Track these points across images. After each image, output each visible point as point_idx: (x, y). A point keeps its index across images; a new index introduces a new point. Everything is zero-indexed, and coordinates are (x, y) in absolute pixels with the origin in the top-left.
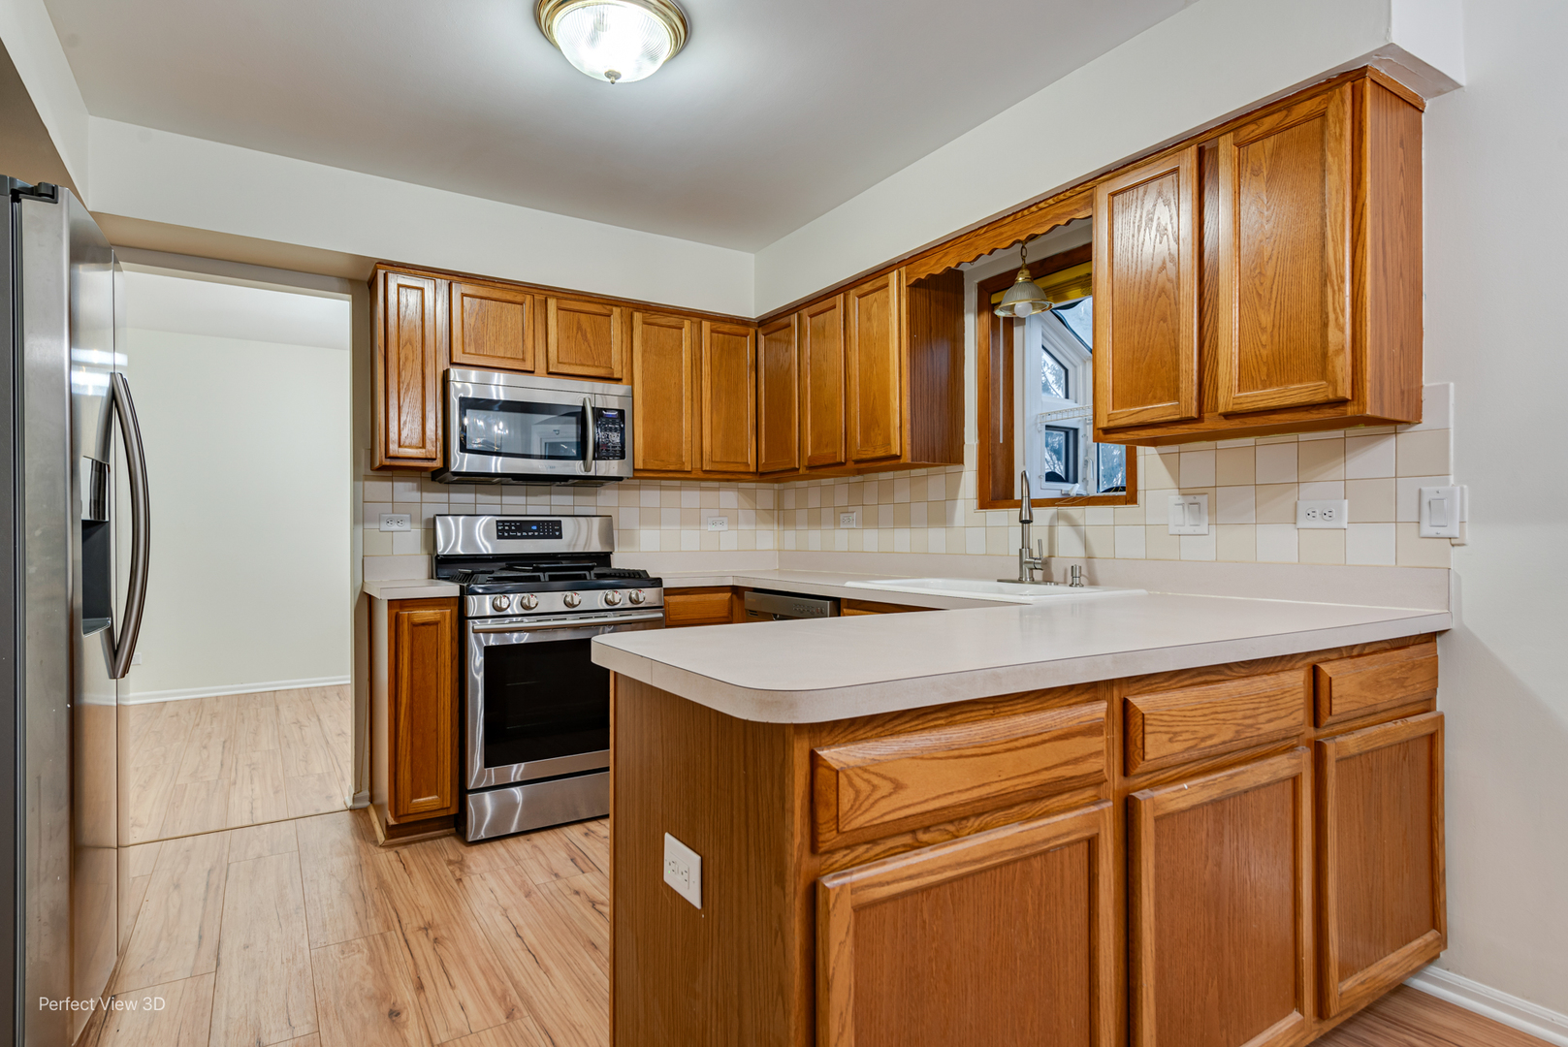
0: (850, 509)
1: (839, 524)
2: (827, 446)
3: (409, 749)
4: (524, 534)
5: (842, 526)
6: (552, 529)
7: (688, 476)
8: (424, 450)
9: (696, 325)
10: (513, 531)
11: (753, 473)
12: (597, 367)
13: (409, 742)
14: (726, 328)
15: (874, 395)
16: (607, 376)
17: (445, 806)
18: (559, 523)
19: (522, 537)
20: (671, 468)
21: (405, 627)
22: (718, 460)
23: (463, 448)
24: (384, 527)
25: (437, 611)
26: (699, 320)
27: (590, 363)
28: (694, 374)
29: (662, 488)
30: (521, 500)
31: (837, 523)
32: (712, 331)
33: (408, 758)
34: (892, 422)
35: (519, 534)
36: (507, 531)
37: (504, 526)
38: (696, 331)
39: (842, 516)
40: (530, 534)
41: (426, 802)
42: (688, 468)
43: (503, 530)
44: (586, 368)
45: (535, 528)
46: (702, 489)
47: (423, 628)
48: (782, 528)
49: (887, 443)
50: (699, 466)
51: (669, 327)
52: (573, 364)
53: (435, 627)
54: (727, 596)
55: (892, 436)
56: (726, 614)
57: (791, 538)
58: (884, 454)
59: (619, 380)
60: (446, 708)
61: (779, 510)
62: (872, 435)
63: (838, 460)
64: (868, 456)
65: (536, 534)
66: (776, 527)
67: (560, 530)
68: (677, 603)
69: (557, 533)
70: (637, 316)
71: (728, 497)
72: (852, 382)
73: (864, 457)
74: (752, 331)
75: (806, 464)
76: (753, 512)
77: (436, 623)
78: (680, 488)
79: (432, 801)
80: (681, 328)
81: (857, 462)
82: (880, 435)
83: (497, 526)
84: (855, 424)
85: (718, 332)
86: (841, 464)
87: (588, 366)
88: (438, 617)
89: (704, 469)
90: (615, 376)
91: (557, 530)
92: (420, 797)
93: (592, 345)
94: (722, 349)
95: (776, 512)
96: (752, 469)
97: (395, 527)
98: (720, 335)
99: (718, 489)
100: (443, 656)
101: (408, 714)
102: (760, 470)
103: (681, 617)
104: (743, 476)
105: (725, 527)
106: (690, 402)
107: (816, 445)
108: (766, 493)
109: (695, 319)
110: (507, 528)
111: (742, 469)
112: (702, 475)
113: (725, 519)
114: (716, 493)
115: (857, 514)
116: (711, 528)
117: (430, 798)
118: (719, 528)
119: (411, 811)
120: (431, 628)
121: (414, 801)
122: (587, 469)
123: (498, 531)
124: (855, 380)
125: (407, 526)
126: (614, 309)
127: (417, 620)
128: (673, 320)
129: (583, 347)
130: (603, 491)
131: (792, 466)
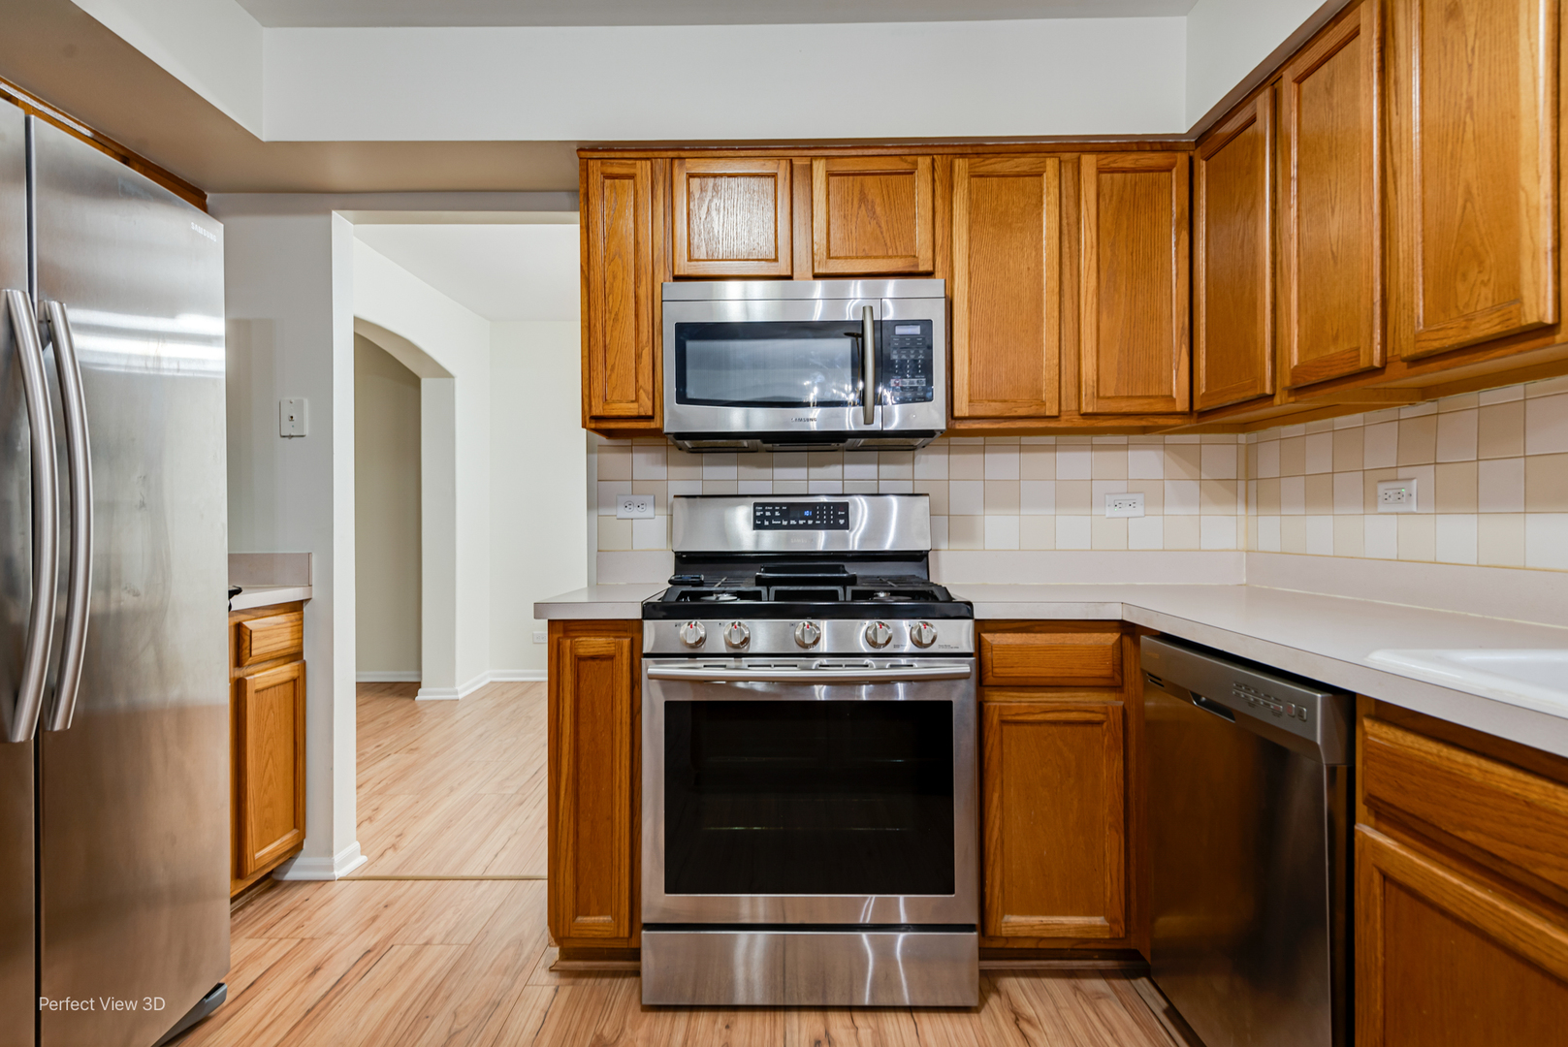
0: (1403, 473)
1: (1376, 504)
2: (1336, 339)
3: (571, 842)
4: (793, 522)
5: (1381, 508)
6: (835, 516)
7: (1052, 424)
8: (635, 405)
9: (1070, 166)
10: (776, 518)
11: (1182, 414)
12: (891, 257)
13: (571, 832)
14: (1128, 160)
15: (1468, 191)
16: (907, 270)
17: (621, 935)
18: (845, 506)
19: (789, 527)
20: (1021, 412)
21: (567, 660)
22: (1111, 393)
23: (682, 398)
24: (622, 512)
25: (611, 639)
26: (1076, 155)
27: (880, 253)
28: (1066, 250)
29: (1021, 449)
30: (801, 472)
31: (1369, 501)
32: (1100, 171)
33: (570, 854)
34: (1526, 241)
35: (785, 523)
36: (769, 519)
37: (764, 511)
38: (1070, 174)
39: (1382, 488)
40: (801, 522)
41: (594, 924)
42: (1052, 409)
43: (763, 518)
44: (871, 262)
45: (807, 513)
46: (1093, 448)
47: (593, 663)
48: (1253, 511)
49: (1512, 295)
50: (1074, 406)
51: (1018, 175)
52: (851, 258)
53: (610, 662)
54: (1111, 638)
55: (1527, 276)
56: (1107, 672)
57: (1273, 529)
58: (1498, 329)
59: (929, 274)
60: (624, 786)
61: (1248, 480)
62: (1461, 287)
63: (1363, 363)
64: (1448, 343)
65: (810, 522)
66: (1241, 510)
67: (846, 517)
68: (1008, 647)
69: (842, 522)
70: (960, 164)
71: (1146, 461)
72: (1403, 181)
73: (1436, 345)
74: (1182, 159)
75: (1288, 383)
76: (1195, 485)
77: (610, 658)
78: (1054, 448)
79: (604, 924)
80: (1040, 175)
81: (1416, 361)
82: (1484, 284)
83: (755, 511)
84: (1411, 271)
85: (1113, 171)
86: (1372, 371)
87: (876, 257)
88: (611, 650)
89: (1084, 409)
90: (922, 268)
91: (841, 517)
92: (588, 915)
93: (883, 224)
94: (1121, 199)
95: (1241, 485)
96: (1182, 405)
97: (635, 513)
98: (1117, 176)
99: (1126, 447)
100: (619, 708)
101: (570, 789)
102: (1197, 407)
103: (1017, 672)
104: (1161, 421)
105: (1139, 510)
106: (1056, 298)
107: (1312, 338)
108: (1220, 452)
109: (1066, 156)
110: (768, 514)
111: (1160, 407)
112: (1079, 422)
113: (1140, 498)
114: (1120, 454)
115: (1421, 480)
116: (1109, 512)
117: (602, 918)
118: (1127, 511)
119: (574, 934)
120: (605, 664)
121: (579, 919)
122: (868, 420)
123: (756, 517)
124: (1410, 171)
125: (649, 511)
126: (920, 159)
127: (582, 651)
128: (1024, 163)
129: (869, 229)
130: (923, 457)
131: (1259, 392)
